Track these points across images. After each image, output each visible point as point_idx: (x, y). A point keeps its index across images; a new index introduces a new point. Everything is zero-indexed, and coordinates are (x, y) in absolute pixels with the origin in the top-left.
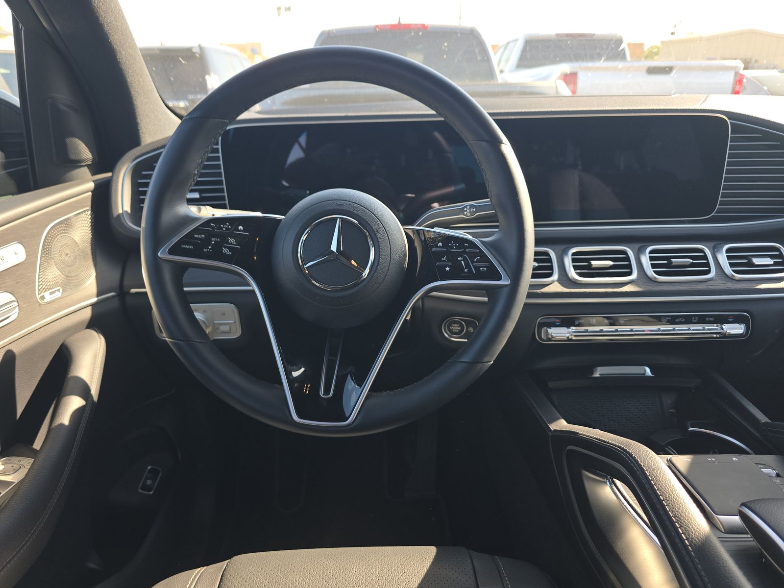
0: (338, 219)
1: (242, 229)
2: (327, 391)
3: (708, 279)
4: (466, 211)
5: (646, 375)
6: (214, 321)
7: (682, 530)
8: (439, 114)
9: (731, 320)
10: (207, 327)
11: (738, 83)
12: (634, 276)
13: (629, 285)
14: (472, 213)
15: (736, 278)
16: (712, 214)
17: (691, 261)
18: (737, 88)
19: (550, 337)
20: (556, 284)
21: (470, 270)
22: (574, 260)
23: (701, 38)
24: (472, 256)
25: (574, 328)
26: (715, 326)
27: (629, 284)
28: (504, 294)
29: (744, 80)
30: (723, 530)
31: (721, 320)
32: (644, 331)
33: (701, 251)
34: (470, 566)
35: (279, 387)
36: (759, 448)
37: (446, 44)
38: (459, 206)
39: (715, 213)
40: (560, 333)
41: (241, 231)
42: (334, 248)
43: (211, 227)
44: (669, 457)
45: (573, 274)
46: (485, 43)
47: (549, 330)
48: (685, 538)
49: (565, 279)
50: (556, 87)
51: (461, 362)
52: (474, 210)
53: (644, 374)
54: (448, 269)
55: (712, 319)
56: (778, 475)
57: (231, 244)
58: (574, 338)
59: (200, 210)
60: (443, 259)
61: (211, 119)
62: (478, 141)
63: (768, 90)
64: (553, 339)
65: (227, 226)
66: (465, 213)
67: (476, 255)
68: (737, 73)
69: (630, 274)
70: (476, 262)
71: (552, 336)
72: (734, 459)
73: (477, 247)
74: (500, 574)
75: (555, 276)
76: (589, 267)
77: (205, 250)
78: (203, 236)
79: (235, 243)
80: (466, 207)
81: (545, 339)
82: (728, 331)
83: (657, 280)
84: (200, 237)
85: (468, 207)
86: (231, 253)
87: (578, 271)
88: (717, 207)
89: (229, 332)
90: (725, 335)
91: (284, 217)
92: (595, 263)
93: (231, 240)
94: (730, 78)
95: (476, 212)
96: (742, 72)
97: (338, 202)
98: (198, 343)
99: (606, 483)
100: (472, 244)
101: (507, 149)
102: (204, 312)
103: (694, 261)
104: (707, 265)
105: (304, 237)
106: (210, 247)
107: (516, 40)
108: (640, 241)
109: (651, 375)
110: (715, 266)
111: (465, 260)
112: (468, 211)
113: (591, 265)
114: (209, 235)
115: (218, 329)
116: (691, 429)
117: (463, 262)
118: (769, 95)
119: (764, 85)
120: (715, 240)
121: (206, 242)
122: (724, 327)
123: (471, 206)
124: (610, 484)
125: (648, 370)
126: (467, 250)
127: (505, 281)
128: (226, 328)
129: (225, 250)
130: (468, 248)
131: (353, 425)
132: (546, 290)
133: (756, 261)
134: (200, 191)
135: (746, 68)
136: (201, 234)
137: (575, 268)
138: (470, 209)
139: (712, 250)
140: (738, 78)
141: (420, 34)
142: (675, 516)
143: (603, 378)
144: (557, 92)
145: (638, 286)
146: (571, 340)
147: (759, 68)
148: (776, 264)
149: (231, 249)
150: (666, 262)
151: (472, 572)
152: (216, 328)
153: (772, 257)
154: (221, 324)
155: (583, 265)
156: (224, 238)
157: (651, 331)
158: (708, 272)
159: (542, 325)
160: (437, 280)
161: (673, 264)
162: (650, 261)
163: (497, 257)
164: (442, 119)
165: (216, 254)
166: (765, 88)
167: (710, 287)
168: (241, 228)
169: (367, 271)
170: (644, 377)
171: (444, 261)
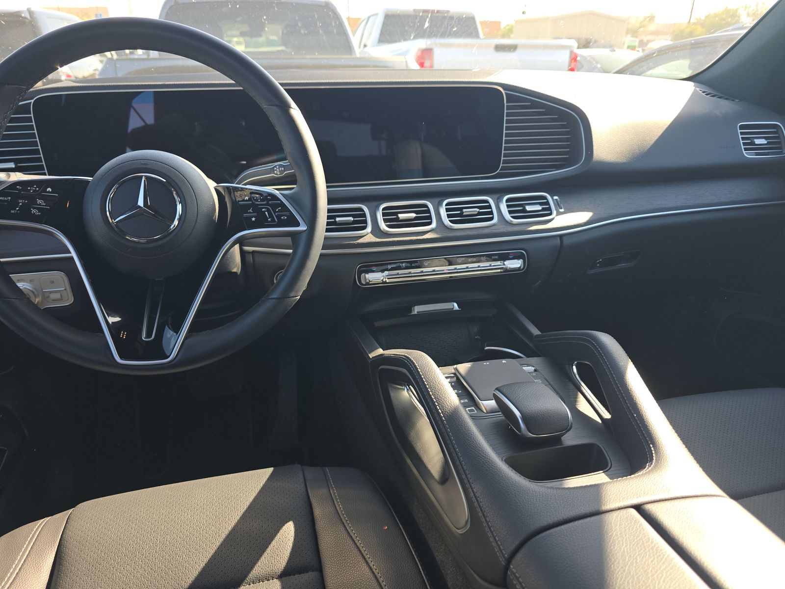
0: (143, 177)
1: (50, 191)
2: (149, 335)
3: (492, 224)
4: (276, 170)
5: (454, 309)
6: (42, 290)
7: (439, 407)
8: (238, 83)
9: (511, 257)
10: (36, 297)
11: (573, 61)
12: (434, 225)
13: (430, 233)
14: (281, 172)
15: (514, 223)
16: (498, 171)
17: (478, 210)
18: (573, 65)
19: (368, 281)
20: (370, 235)
21: (273, 220)
22: (384, 215)
23: (548, 18)
24: (274, 207)
25: (387, 272)
26: (499, 263)
27: (429, 231)
28: (303, 238)
29: (578, 58)
30: (485, 412)
31: (504, 258)
32: (443, 270)
33: (487, 202)
34: (301, 476)
35: (101, 335)
36: (530, 354)
37: (265, 17)
38: (269, 166)
39: (500, 170)
40: (375, 277)
41: (49, 192)
42: (141, 203)
43: (17, 189)
44: (455, 366)
45: (383, 226)
46: (340, 16)
47: (367, 276)
48: (441, 412)
49: (377, 231)
50: (406, 61)
51: (270, 298)
52: (283, 169)
53: (453, 309)
54: (253, 219)
55: (496, 257)
56: (535, 370)
57: (40, 205)
58: (388, 281)
59: (9, 176)
60: (249, 211)
61: (6, 86)
62: (270, 105)
63: (601, 67)
64: (370, 283)
65: (34, 189)
66: (276, 172)
67: (277, 206)
68: (572, 52)
69: (430, 223)
70: (277, 212)
71: (369, 280)
72: (503, 361)
73: (278, 199)
74: (326, 478)
75: (369, 229)
76: (397, 219)
77: (13, 212)
78: (9, 198)
79: (43, 204)
80: (275, 166)
81: (364, 283)
82: (508, 266)
83: (453, 228)
84: (6, 199)
85: (278, 167)
86: (40, 214)
87: (388, 223)
88: (501, 165)
89: (61, 299)
90: (506, 270)
91: (92, 178)
92: (401, 216)
93: (39, 201)
94: (565, 57)
95: (285, 171)
96: (577, 51)
97: (142, 162)
98: (13, 300)
99: (404, 389)
100: (274, 197)
101: (296, 113)
102: (31, 281)
103: (481, 211)
104: (491, 213)
105: (111, 195)
106: (17, 209)
107: (377, 14)
108: (437, 195)
109: (458, 309)
110: (497, 214)
111: (268, 211)
112: (278, 170)
113: (398, 218)
114: (16, 197)
115: (48, 297)
116: (487, 348)
117: (266, 213)
118: (602, 72)
119: (597, 63)
120: (498, 192)
121: (13, 204)
122: (505, 263)
123: (280, 166)
124: (408, 390)
125: (455, 305)
126: (270, 202)
127: (303, 227)
128: (58, 296)
129: (33, 211)
130: (270, 200)
131: (174, 362)
132: (361, 241)
133: (528, 208)
134: (16, 161)
135: (578, 48)
136: (7, 197)
137: (385, 221)
138: (279, 168)
139: (496, 200)
140: (573, 56)
141: (238, 6)
142: (435, 398)
143: (420, 314)
144: (407, 66)
145: (437, 233)
146: (385, 282)
147: (598, 47)
148: (543, 209)
149: (40, 210)
150: (459, 212)
151: (302, 480)
152: (45, 297)
153: (541, 204)
154: (51, 292)
155: (392, 218)
156: (32, 199)
157: (449, 270)
158: (492, 219)
159: (360, 273)
160: (245, 230)
161: (464, 214)
162: (447, 212)
163: (296, 207)
164: (241, 88)
165: (25, 215)
166: (599, 66)
167: (493, 231)
168: (49, 189)
169: (176, 222)
170: (452, 311)
171: (250, 213)
